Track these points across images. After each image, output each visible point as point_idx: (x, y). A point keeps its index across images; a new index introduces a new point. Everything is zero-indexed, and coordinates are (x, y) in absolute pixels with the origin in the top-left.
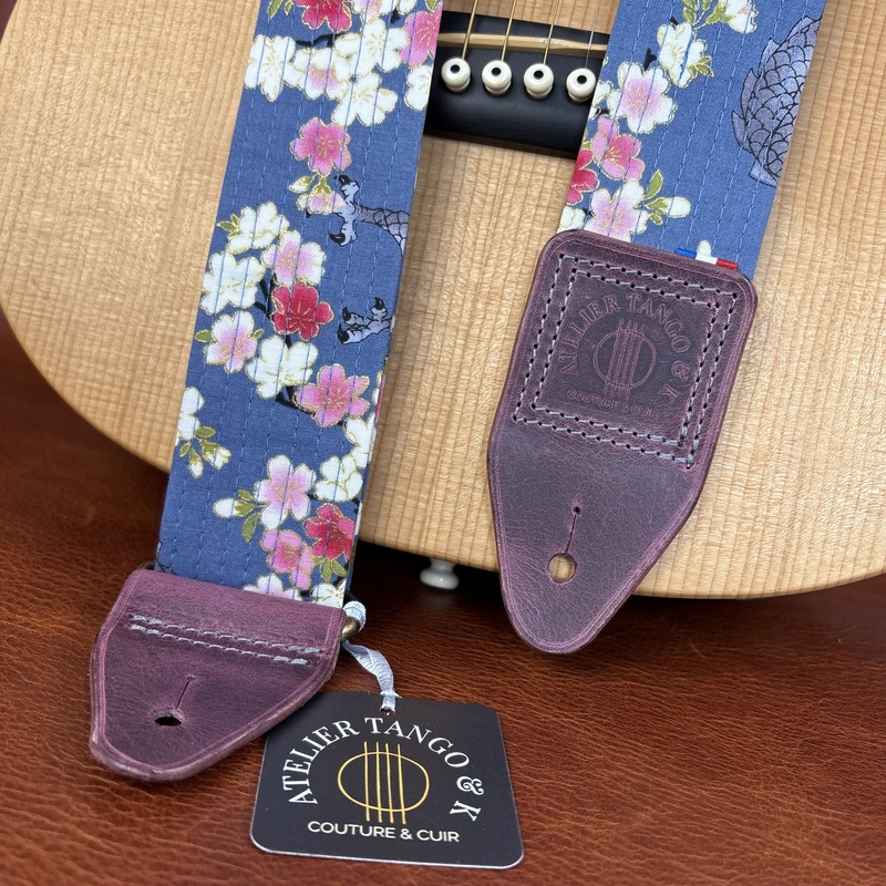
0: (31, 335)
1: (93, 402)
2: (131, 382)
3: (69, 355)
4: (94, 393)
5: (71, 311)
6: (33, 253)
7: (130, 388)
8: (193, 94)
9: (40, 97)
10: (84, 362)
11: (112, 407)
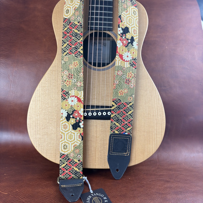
0: (41, 152)
1: (51, 159)
2: (56, 155)
3: (47, 153)
4: (51, 157)
5: (46, 148)
6: (39, 141)
7: (56, 156)
8: (56, 118)
9: (35, 121)
10: (49, 154)
11: (54, 159)
